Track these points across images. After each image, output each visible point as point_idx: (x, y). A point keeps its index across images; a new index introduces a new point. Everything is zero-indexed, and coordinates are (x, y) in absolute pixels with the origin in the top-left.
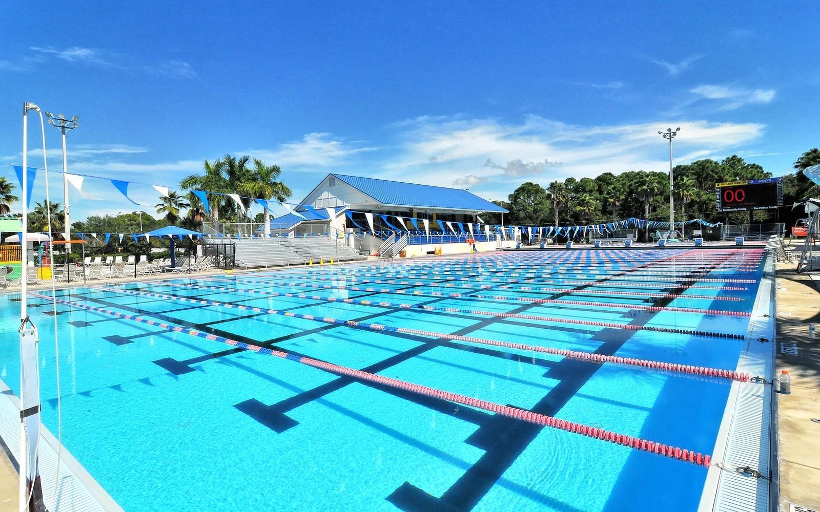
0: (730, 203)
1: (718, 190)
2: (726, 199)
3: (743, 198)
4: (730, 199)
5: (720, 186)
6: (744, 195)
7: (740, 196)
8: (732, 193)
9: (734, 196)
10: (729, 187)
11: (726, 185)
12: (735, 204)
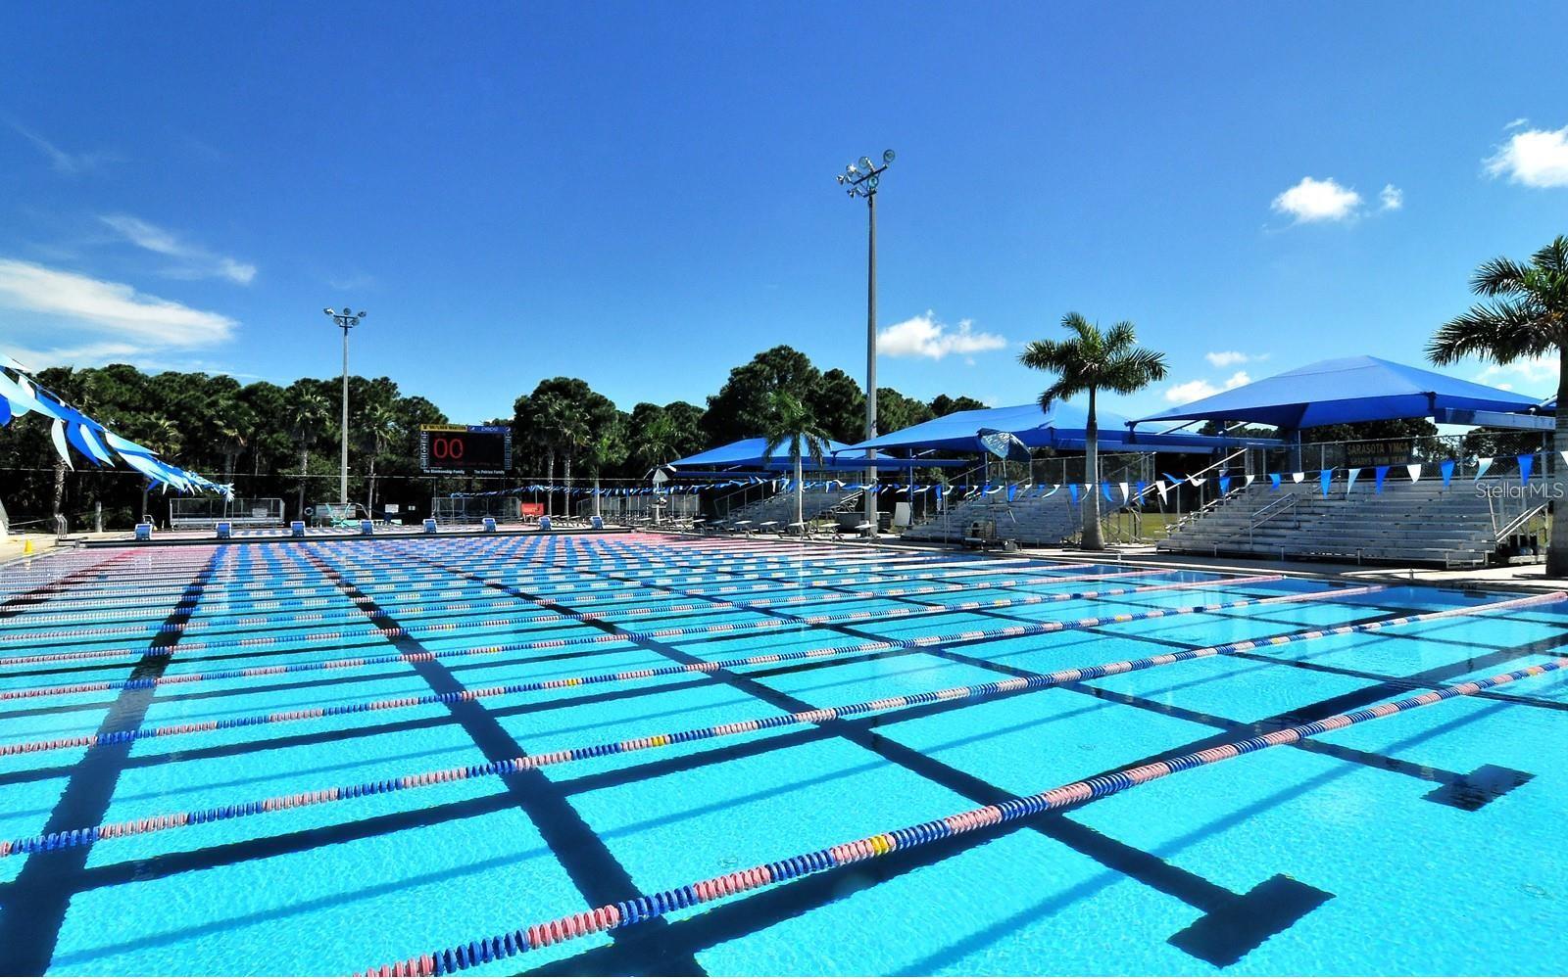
0: (441, 460)
1: (425, 436)
2: (436, 454)
3: (460, 454)
4: (442, 454)
5: (429, 429)
6: (461, 448)
7: (456, 450)
8: (445, 443)
9: (449, 451)
10: (441, 432)
11: (436, 430)
12: (448, 463)
